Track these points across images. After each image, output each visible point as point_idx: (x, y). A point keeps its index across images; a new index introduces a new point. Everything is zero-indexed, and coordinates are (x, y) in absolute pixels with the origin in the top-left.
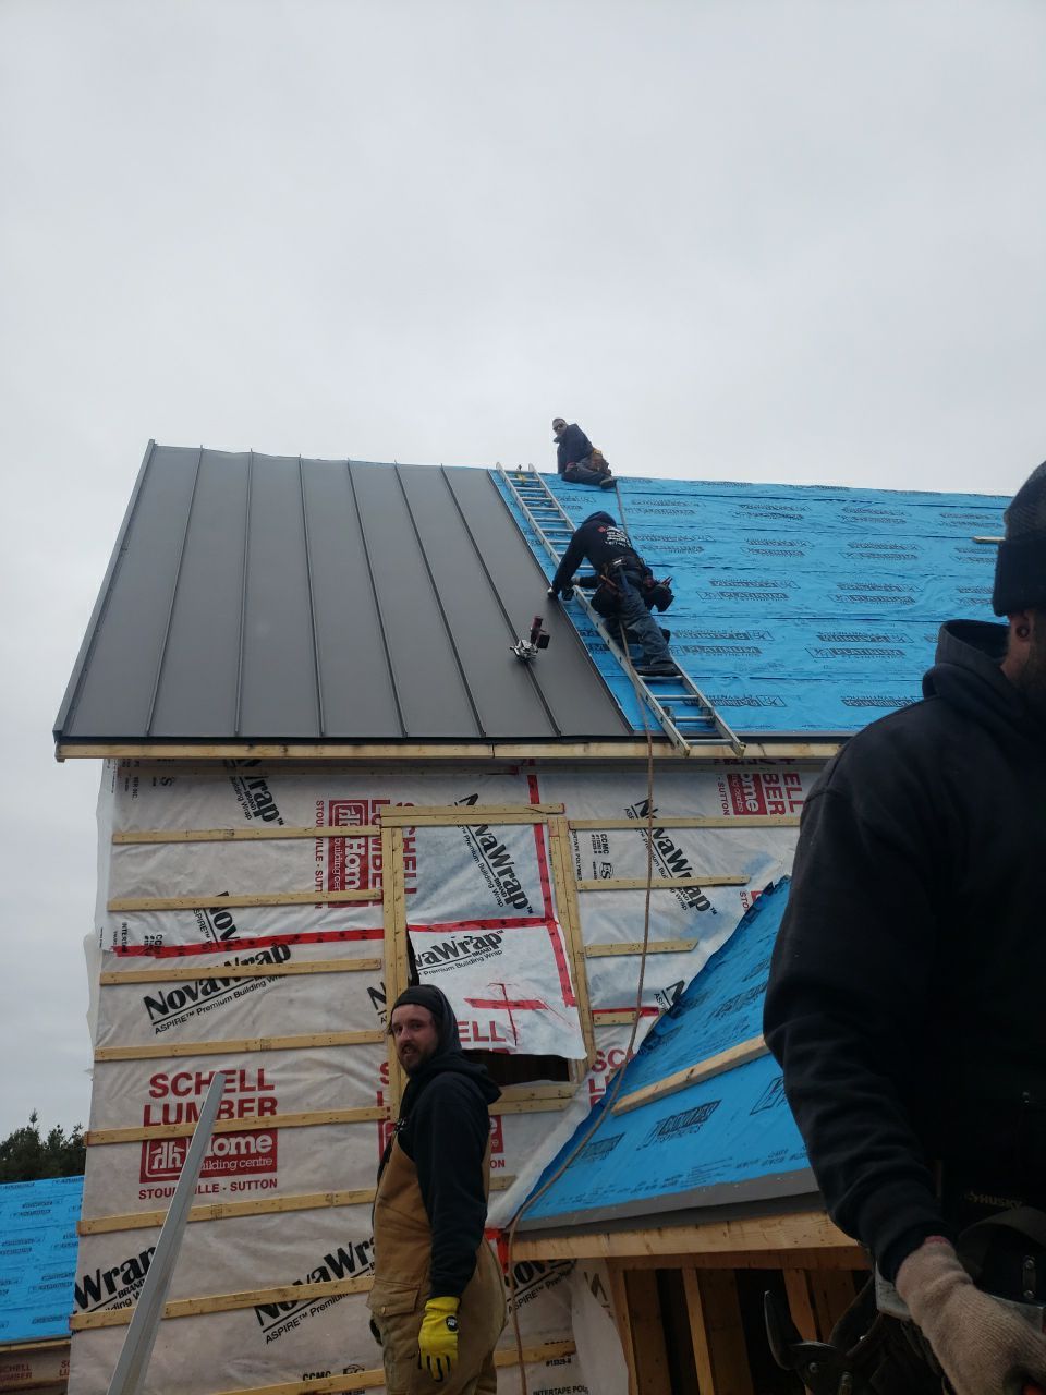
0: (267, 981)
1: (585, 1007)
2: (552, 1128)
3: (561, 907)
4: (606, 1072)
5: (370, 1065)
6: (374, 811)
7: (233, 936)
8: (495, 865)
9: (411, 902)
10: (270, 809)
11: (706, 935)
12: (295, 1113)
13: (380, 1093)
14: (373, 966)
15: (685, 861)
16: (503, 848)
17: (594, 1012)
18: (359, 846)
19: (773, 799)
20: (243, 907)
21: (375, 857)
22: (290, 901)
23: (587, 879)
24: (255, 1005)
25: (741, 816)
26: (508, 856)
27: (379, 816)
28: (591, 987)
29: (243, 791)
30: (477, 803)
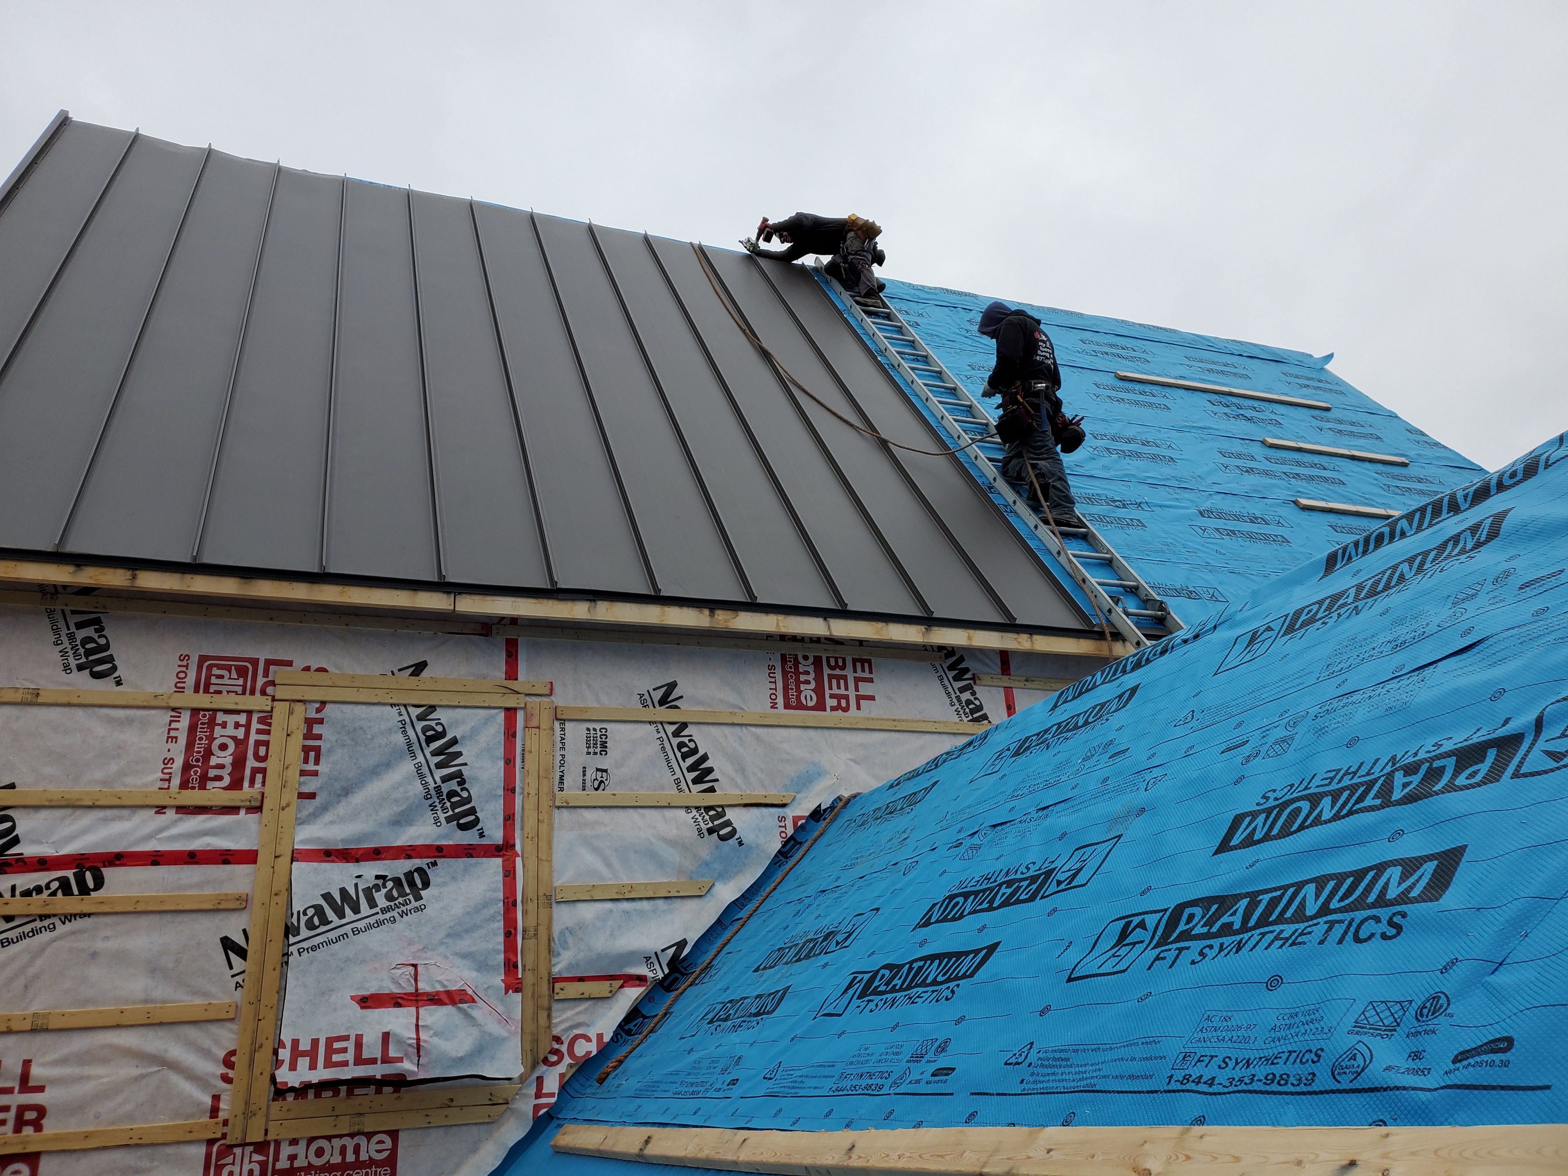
0: (58, 923)
1: (544, 973)
2: (474, 1149)
3: (527, 829)
4: (562, 1068)
5: (206, 1053)
6: (266, 674)
7: (14, 850)
8: (439, 766)
9: (305, 813)
10: (101, 661)
11: (724, 876)
12: (72, 1129)
13: (216, 1098)
14: (236, 905)
15: (710, 770)
16: (454, 741)
17: (556, 980)
18: (237, 725)
19: (835, 691)
20: (37, 808)
21: (258, 743)
22: (117, 802)
23: (572, 791)
24: (32, 961)
25: (792, 711)
26: (459, 754)
27: (273, 683)
28: (556, 946)
29: (64, 632)
30: (425, 674)
